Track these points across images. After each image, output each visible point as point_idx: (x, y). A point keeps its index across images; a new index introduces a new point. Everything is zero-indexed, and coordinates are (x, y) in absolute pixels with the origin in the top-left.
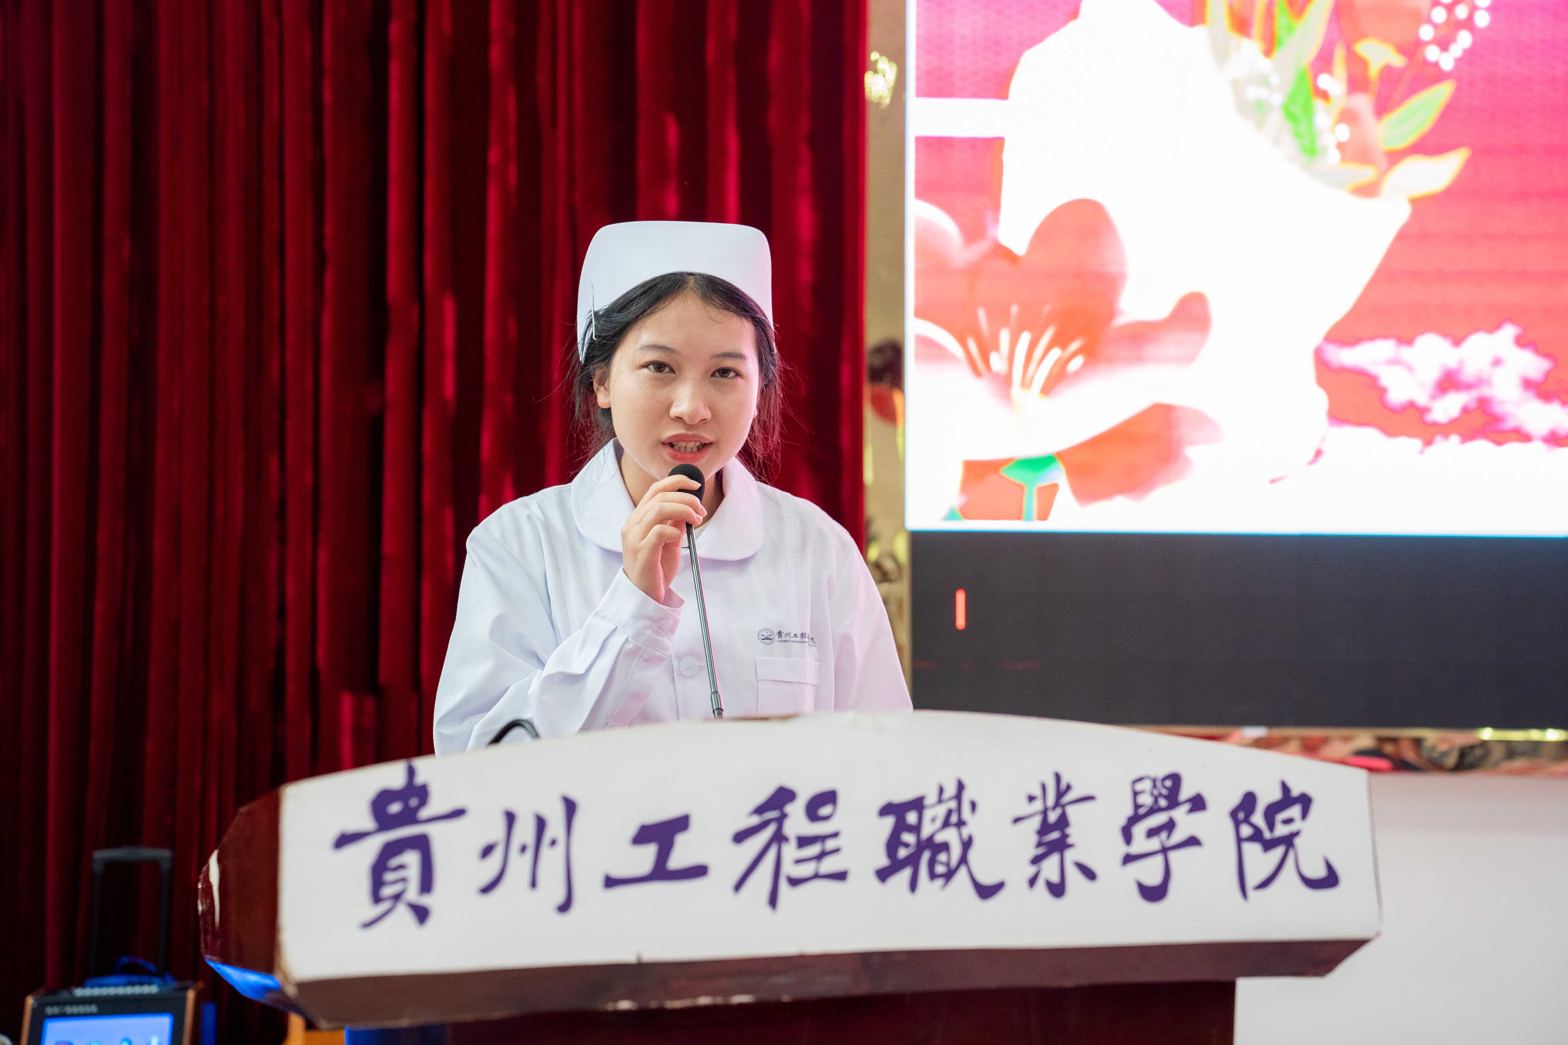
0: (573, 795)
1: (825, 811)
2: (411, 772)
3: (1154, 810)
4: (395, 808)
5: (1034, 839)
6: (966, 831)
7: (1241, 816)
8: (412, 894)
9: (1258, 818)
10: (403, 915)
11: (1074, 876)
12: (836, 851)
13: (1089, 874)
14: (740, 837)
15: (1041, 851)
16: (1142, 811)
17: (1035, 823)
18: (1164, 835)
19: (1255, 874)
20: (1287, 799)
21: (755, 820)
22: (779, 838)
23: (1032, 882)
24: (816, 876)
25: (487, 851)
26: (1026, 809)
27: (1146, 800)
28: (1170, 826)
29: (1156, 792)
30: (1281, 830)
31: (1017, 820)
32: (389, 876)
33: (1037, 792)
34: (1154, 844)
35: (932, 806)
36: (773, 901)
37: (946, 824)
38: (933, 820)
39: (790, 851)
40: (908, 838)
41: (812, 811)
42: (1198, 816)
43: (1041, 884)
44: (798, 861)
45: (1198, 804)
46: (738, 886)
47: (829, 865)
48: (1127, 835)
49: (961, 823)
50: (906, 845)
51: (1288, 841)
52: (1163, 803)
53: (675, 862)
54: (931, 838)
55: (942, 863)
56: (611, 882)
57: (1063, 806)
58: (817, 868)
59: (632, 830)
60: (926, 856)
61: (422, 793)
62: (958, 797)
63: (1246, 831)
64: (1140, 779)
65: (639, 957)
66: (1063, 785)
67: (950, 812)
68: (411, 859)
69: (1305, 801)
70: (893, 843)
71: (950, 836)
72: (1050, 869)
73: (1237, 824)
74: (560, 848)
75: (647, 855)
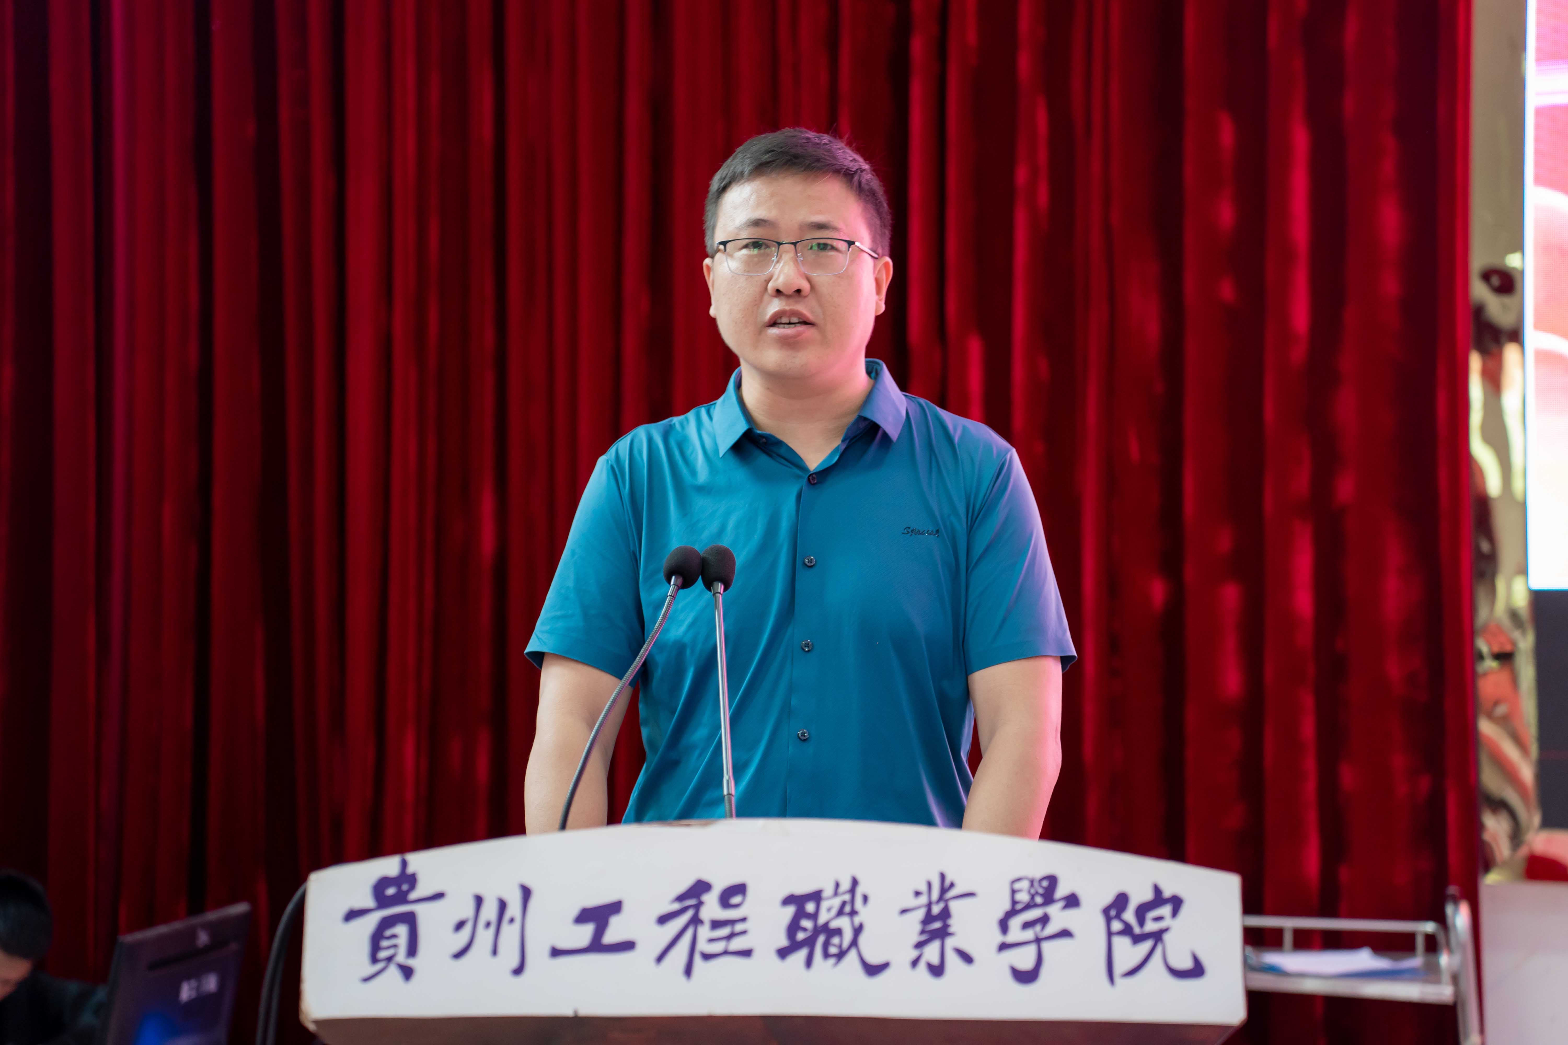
0: (528, 883)
1: (736, 900)
2: (404, 864)
3: (1028, 906)
4: (391, 891)
5: (918, 927)
6: (857, 920)
7: (1113, 913)
8: (401, 957)
9: (1129, 916)
10: (393, 973)
11: (952, 959)
12: (744, 932)
13: (967, 958)
14: (663, 919)
15: (924, 937)
16: (1019, 907)
17: (920, 914)
18: (1038, 927)
19: (1122, 964)
20: (1159, 899)
21: (676, 906)
22: (696, 921)
23: (915, 963)
24: (726, 953)
25: (460, 926)
26: (912, 902)
27: (1023, 897)
28: (1044, 920)
29: (1033, 891)
30: (1151, 926)
31: (904, 911)
32: (384, 943)
33: (923, 888)
34: (1029, 935)
35: (828, 898)
36: (688, 971)
37: (840, 913)
38: (829, 910)
39: (704, 932)
40: (807, 924)
41: (725, 899)
42: (1072, 912)
43: (922, 965)
44: (711, 940)
45: (1072, 901)
46: (660, 958)
47: (737, 944)
48: (1004, 926)
49: (853, 913)
50: (805, 930)
51: (1158, 936)
52: (1039, 900)
53: (609, 937)
54: (826, 924)
55: (834, 945)
56: (556, 953)
57: (947, 901)
58: (727, 947)
59: (575, 912)
60: (821, 939)
61: (412, 880)
62: (852, 891)
63: (1117, 926)
64: (1018, 880)
65: (576, 1012)
66: (947, 883)
67: (844, 904)
68: (401, 930)
69: (1176, 903)
70: (793, 927)
71: (844, 923)
72: (932, 953)
73: (1109, 920)
74: (517, 925)
75: (586, 932)
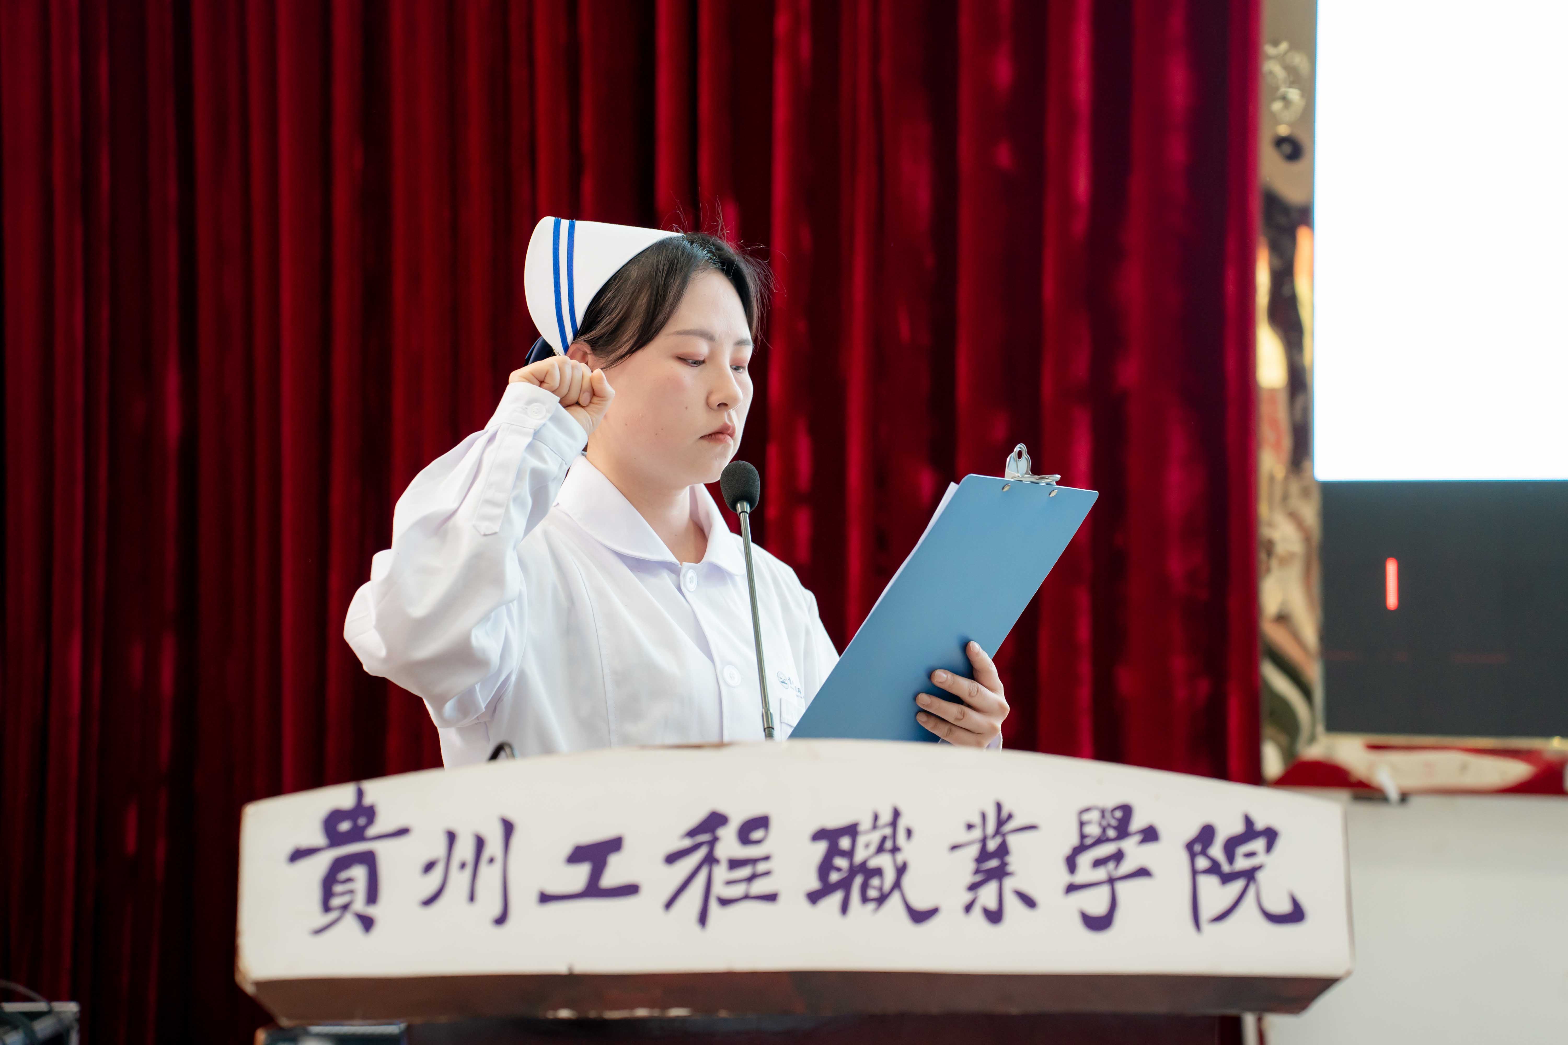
0: (512, 816)
1: (757, 835)
2: (360, 794)
3: (1100, 840)
4: (345, 826)
5: (972, 866)
6: (900, 858)
7: (1198, 848)
8: (359, 905)
9: (1217, 851)
10: (350, 923)
11: (1012, 904)
12: (767, 873)
13: (1029, 902)
14: (672, 858)
15: (978, 878)
16: (1088, 841)
17: (974, 851)
18: (1111, 865)
19: (1209, 907)
20: (1250, 832)
21: (687, 843)
22: (710, 860)
23: (968, 908)
24: (746, 897)
25: (429, 867)
26: (963, 836)
27: (1093, 830)
28: (1118, 857)
29: (1104, 823)
30: (1242, 863)
31: (954, 848)
32: (338, 888)
33: (976, 820)
34: (1101, 874)
35: (867, 832)
36: (703, 919)
37: (880, 849)
38: (867, 846)
39: (721, 873)
40: (841, 862)
41: (745, 834)
42: (1150, 847)
43: (977, 911)
44: (729, 883)
45: (1150, 835)
46: (669, 905)
47: (760, 887)
48: (1071, 863)
49: (895, 850)
50: (839, 870)
51: (1250, 875)
52: (1111, 833)
53: (608, 880)
54: (864, 864)
55: (874, 888)
56: (545, 898)
57: (1004, 835)
58: (748, 889)
59: (567, 849)
60: (858, 881)
61: (370, 813)
62: (894, 824)
63: (1202, 863)
64: (1087, 810)
65: (570, 969)
66: (1004, 814)
67: (884, 839)
68: (359, 873)
69: (1271, 836)
70: (825, 867)
71: (884, 861)
72: (988, 896)
73: (1193, 856)
74: (498, 866)
75: (581, 873)
